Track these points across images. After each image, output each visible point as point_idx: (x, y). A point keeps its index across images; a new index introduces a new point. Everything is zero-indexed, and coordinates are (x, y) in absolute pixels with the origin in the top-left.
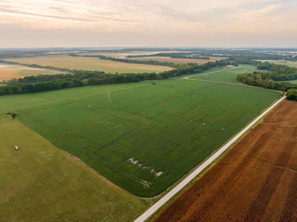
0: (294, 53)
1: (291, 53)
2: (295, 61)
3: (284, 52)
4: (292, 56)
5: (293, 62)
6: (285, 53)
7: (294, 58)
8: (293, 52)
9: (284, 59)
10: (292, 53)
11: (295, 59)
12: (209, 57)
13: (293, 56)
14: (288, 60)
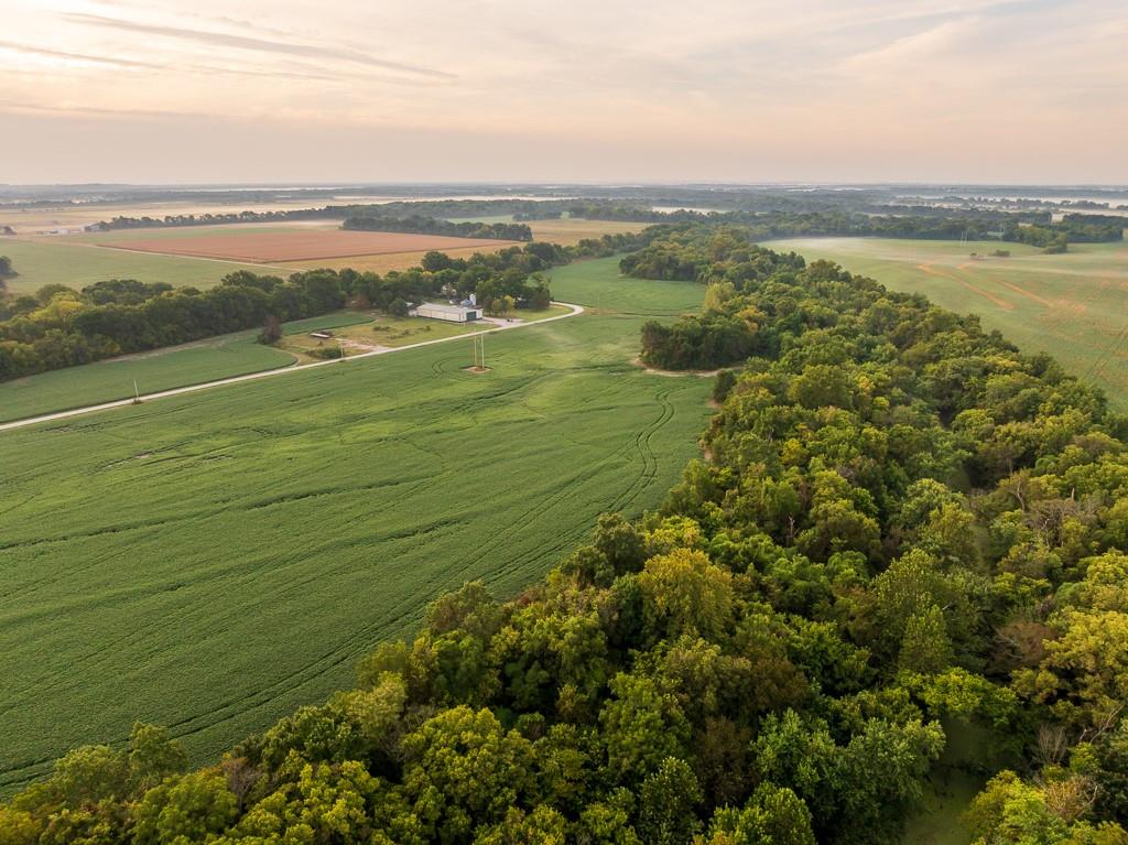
0: (1061, 205)
1: (1047, 204)
2: (1063, 250)
3: (1014, 199)
4: (1047, 215)
5: (1052, 252)
6: (1019, 200)
7: (1061, 227)
8: (1058, 201)
9: (1000, 234)
10: (1054, 205)
11: (1062, 235)
12: (527, 223)
13: (1057, 218)
14: (1022, 238)
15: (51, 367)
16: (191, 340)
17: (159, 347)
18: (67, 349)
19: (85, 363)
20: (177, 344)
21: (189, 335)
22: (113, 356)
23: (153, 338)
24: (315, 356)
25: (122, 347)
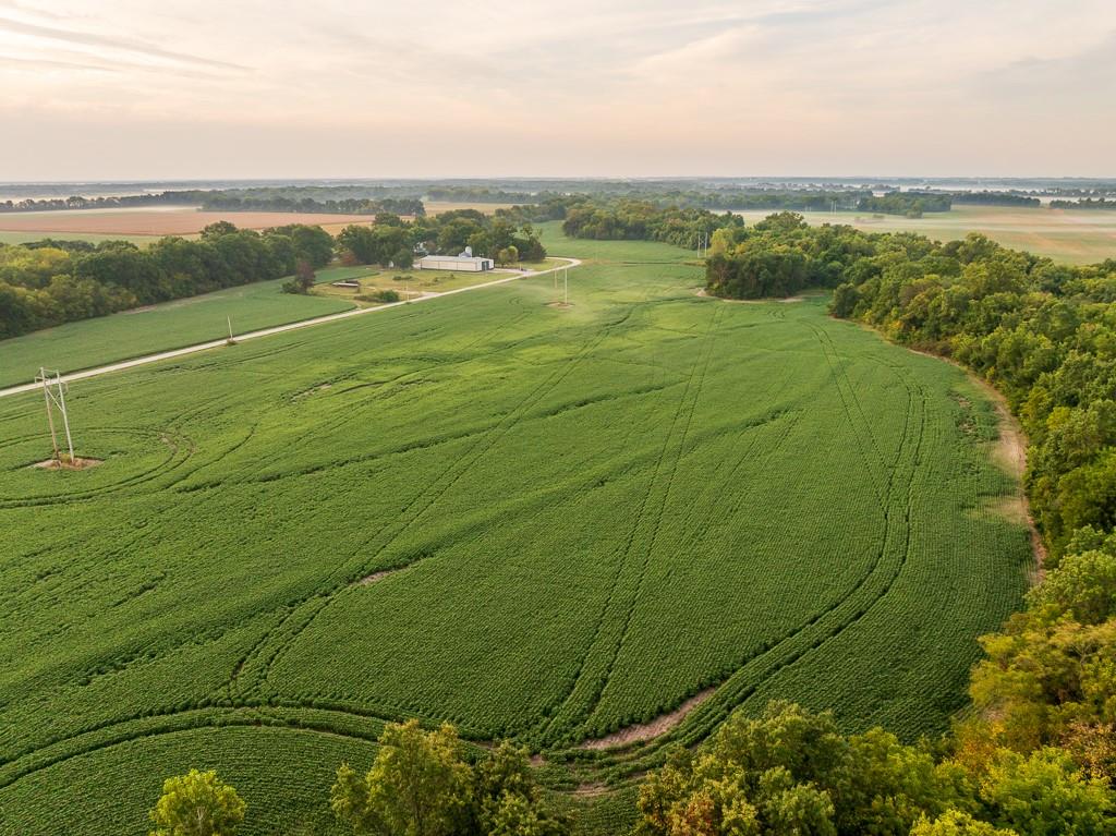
15: (72, 317)
16: (204, 292)
17: (175, 299)
18: (87, 297)
19: (105, 315)
20: (189, 296)
21: (200, 286)
22: (131, 307)
23: (169, 287)
24: (370, 301)
25: (138, 298)
